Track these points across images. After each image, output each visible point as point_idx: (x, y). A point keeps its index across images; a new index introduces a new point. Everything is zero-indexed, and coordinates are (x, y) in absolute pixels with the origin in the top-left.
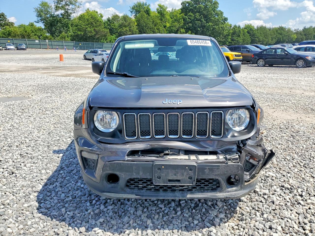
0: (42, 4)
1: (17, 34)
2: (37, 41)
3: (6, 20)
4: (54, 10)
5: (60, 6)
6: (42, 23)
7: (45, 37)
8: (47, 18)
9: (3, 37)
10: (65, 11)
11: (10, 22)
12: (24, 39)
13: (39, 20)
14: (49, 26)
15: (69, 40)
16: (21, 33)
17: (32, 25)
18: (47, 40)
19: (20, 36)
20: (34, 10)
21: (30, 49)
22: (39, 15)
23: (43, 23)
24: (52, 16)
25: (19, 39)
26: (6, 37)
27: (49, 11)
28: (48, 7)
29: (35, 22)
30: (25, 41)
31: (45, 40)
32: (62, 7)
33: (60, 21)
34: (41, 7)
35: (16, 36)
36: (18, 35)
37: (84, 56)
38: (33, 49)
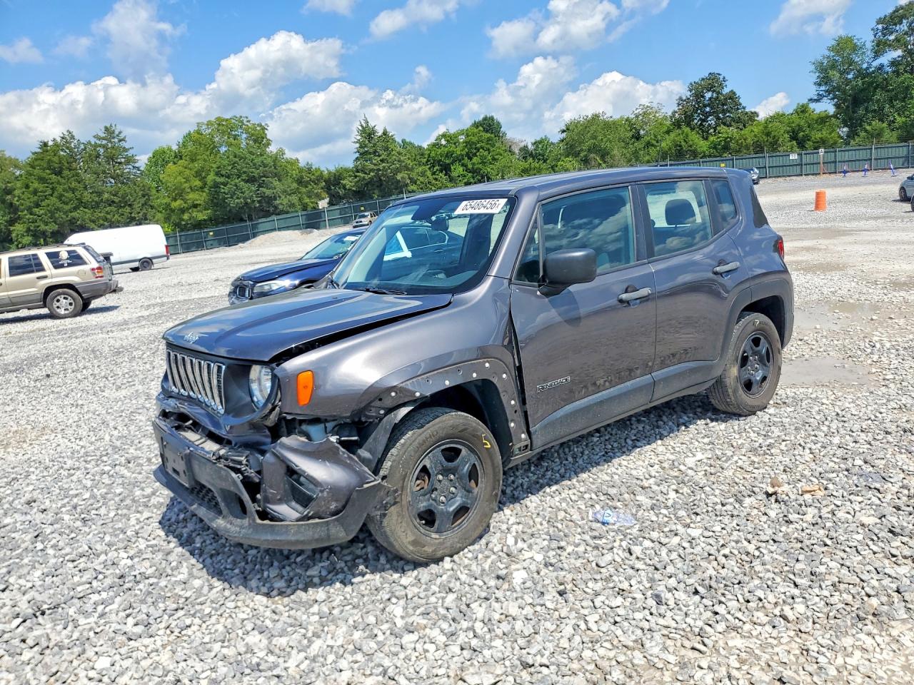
0: (838, 44)
1: (744, 144)
2: (794, 157)
3: (738, 109)
4: (870, 54)
5: (892, 37)
6: (829, 101)
7: (817, 142)
8: (848, 82)
9: (710, 156)
10: (905, 51)
11: (747, 113)
12: (761, 155)
13: (821, 93)
14: (848, 107)
15: (894, 139)
16: (756, 139)
17: (803, 110)
18: (822, 151)
19: (752, 148)
20: (813, 68)
21: (770, 181)
22: (824, 80)
23: (833, 99)
24: (862, 74)
25: (748, 156)
26: (718, 154)
27: (857, 59)
28: (855, 48)
29: (811, 100)
30: (761, 160)
31: (816, 151)
32: (897, 40)
33: (884, 86)
34: (832, 54)
35: (743, 149)
36: (747, 148)
37: (902, 189)
38: (780, 179)
